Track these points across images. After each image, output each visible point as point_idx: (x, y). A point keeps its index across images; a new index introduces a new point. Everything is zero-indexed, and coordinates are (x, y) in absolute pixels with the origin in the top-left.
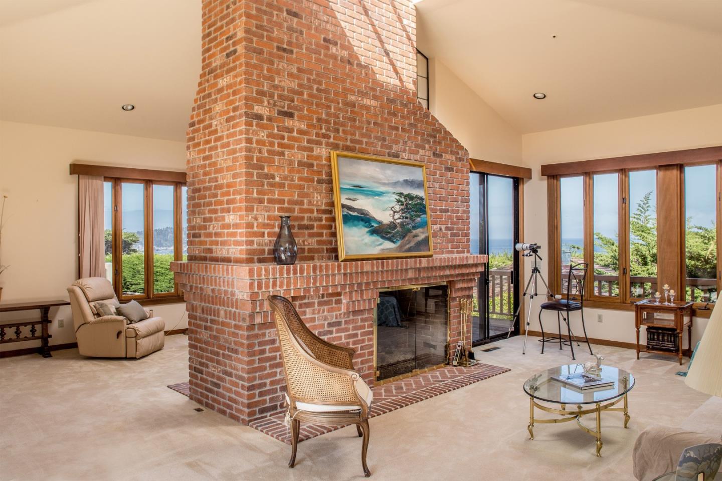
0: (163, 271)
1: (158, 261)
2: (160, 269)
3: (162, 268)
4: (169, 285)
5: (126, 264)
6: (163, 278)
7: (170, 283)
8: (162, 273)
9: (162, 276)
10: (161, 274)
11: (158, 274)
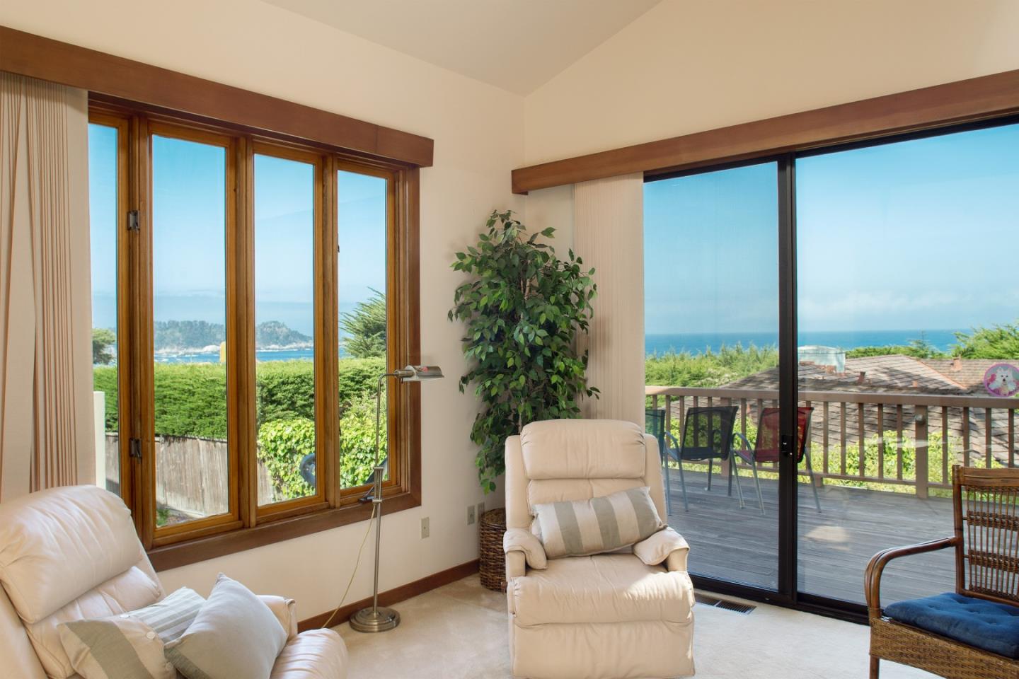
0: (177, 396)
1: (165, 377)
2: (171, 392)
3: (175, 389)
4: (188, 421)
5: (106, 383)
6: (176, 407)
7: (190, 416)
8: (175, 399)
9: (175, 404)
10: (172, 400)
11: (167, 400)
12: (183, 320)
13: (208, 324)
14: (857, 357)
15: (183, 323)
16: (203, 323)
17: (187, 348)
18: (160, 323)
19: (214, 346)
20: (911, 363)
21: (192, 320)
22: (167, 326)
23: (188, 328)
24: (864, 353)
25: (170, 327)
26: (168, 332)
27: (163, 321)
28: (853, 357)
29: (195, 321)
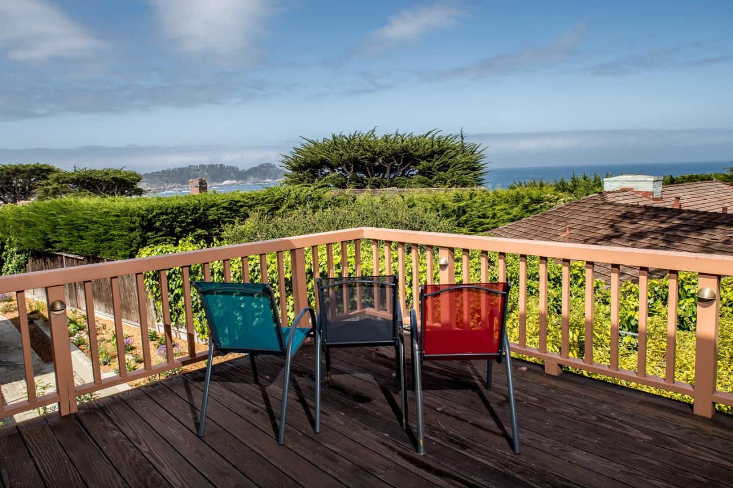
12: (208, 164)
13: (225, 166)
14: (682, 182)
15: (209, 166)
16: (221, 165)
17: (212, 183)
18: (194, 166)
19: (229, 181)
20: (725, 188)
21: (214, 164)
22: (199, 168)
23: (212, 169)
24: (688, 179)
25: (201, 169)
26: (200, 172)
27: (196, 165)
28: (680, 183)
29: (217, 165)
